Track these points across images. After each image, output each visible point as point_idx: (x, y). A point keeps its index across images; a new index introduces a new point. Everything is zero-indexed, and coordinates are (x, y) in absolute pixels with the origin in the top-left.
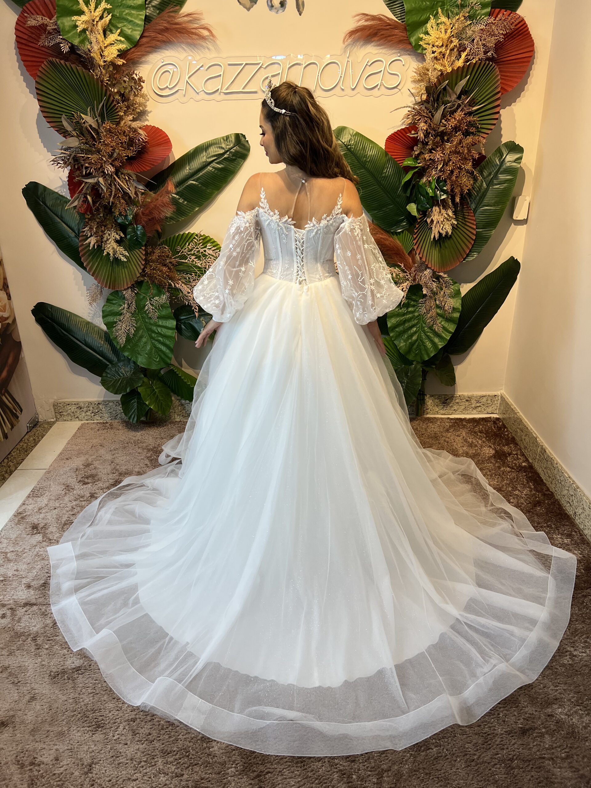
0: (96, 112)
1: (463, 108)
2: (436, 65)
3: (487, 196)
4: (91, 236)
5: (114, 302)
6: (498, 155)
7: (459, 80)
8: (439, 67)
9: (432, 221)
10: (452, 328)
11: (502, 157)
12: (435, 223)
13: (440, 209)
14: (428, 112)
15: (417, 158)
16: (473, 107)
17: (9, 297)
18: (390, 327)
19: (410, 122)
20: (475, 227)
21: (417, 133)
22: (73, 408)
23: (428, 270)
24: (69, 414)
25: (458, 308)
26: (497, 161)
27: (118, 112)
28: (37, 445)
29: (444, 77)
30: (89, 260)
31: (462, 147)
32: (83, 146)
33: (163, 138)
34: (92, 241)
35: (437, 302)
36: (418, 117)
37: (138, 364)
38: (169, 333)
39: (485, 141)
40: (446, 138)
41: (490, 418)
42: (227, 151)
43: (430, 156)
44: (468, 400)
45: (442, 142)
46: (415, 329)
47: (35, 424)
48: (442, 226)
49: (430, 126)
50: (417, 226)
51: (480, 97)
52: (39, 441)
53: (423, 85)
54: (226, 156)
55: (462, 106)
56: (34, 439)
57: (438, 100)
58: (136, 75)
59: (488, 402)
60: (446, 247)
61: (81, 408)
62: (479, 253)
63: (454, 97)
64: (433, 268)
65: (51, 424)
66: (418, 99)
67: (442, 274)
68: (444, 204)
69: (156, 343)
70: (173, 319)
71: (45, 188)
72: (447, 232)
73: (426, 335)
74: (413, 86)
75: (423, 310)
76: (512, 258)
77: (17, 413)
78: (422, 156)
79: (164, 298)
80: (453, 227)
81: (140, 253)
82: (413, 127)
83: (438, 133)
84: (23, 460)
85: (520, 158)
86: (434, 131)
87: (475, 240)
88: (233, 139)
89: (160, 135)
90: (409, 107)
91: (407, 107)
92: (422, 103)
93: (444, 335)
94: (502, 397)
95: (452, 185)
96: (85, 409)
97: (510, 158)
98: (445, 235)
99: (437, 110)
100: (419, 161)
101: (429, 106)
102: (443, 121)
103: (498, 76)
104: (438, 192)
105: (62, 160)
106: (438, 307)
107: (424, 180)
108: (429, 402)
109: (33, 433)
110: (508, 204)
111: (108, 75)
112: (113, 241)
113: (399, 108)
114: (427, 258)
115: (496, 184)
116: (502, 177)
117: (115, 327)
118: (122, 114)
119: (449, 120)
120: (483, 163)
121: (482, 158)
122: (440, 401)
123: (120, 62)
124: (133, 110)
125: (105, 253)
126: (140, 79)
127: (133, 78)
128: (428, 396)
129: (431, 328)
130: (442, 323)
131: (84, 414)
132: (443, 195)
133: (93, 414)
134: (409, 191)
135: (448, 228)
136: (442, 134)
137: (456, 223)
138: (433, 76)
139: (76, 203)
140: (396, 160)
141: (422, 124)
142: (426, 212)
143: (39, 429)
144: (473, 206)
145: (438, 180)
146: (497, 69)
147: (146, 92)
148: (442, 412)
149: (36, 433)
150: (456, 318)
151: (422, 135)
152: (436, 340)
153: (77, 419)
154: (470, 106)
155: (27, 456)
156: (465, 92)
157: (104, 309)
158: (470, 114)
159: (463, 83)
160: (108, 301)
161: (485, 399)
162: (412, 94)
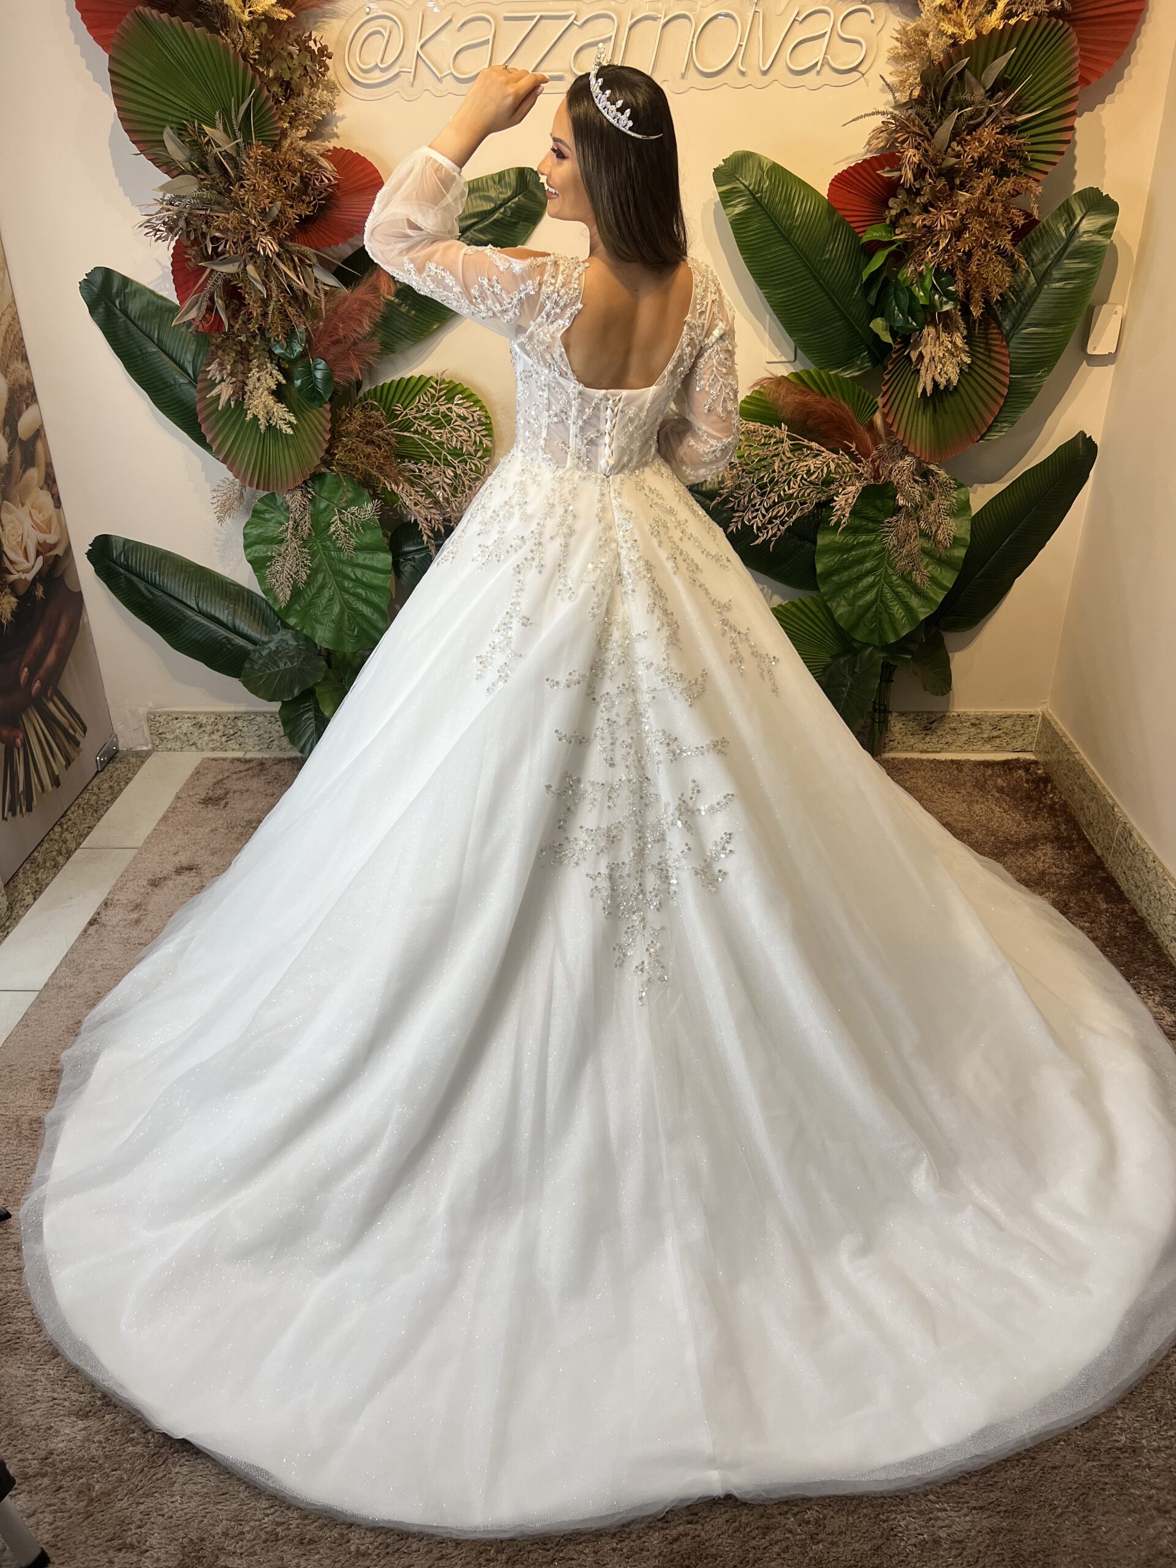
0: (234, 122)
1: (997, 117)
2: (942, 24)
3: (1036, 305)
4: (223, 380)
5: (267, 516)
6: (1065, 216)
7: (991, 58)
8: (950, 30)
9: (921, 357)
10: (949, 579)
11: (1072, 223)
12: (926, 360)
13: (937, 332)
14: (922, 123)
15: (894, 224)
16: (1018, 115)
17: (58, 503)
18: (822, 574)
19: (882, 144)
20: (1007, 369)
21: (900, 170)
22: (186, 726)
23: (908, 459)
24: (177, 738)
25: (964, 539)
26: (1062, 230)
27: (276, 122)
28: (116, 798)
29: (960, 52)
30: (216, 429)
31: (992, 201)
32: (206, 194)
33: (369, 175)
34: (225, 392)
35: (922, 524)
36: (901, 136)
37: (316, 641)
38: (378, 580)
39: (1040, 189)
40: (958, 182)
41: (1017, 760)
42: (501, 206)
43: (924, 219)
44: (977, 723)
45: (952, 189)
46: (870, 579)
47: (112, 756)
48: (940, 366)
49: (925, 154)
50: (890, 367)
51: (1032, 94)
52: (121, 790)
53: (914, 66)
54: (496, 216)
55: (996, 113)
56: (111, 787)
57: (944, 98)
58: (315, 42)
59: (1018, 728)
60: (946, 412)
61: (201, 727)
62: (1013, 423)
63: (979, 94)
64: (918, 455)
65: (142, 757)
66: (903, 98)
67: (932, 467)
68: (946, 322)
69: (351, 599)
70: (384, 551)
71: (126, 281)
72: (949, 380)
73: (893, 591)
74: (891, 69)
75: (891, 541)
76: (1082, 434)
77: (77, 735)
78: (907, 220)
79: (369, 509)
80: (961, 370)
81: (321, 416)
82: (888, 157)
83: (941, 169)
84: (91, 828)
85: (1111, 226)
86: (935, 165)
87: (1006, 397)
88: (512, 179)
89: (363, 170)
90: (883, 113)
91: (878, 113)
92: (910, 104)
93: (931, 594)
94: (1044, 719)
95: (966, 282)
96: (209, 729)
97: (1088, 224)
98: (946, 387)
99: (941, 119)
100: (898, 231)
101: (925, 111)
102: (954, 144)
103: (1073, 50)
104: (937, 297)
105: (164, 223)
106: (923, 534)
107: (909, 271)
108: (897, 726)
109: (108, 775)
110: (1080, 321)
111: (257, 43)
112: (266, 393)
113: (861, 117)
114: (908, 435)
115: (1060, 280)
116: (1071, 265)
117: (269, 567)
118: (286, 125)
119: (966, 141)
120: (1032, 233)
121: (1031, 222)
122: (919, 724)
123: (283, 14)
124: (307, 117)
125: (249, 416)
126: (323, 50)
127: (309, 49)
128: (894, 714)
129: (906, 579)
130: (930, 568)
131: (206, 738)
132: (946, 303)
133: (224, 739)
134: (874, 294)
135: (953, 373)
136: (949, 174)
137: (968, 360)
138: (936, 46)
139: (193, 314)
140: (853, 225)
141: (911, 152)
142: (909, 337)
143: (119, 765)
144: (1007, 325)
145: (938, 272)
146: (1074, 36)
147: (333, 78)
148: (921, 746)
149: (115, 775)
150: (958, 558)
151: (910, 175)
152: (914, 602)
153: (194, 748)
154: (1011, 112)
155: (99, 820)
156: (1003, 84)
157: (246, 531)
158: (1011, 129)
159: (1001, 63)
160: (256, 513)
161: (1009, 723)
162: (888, 85)
